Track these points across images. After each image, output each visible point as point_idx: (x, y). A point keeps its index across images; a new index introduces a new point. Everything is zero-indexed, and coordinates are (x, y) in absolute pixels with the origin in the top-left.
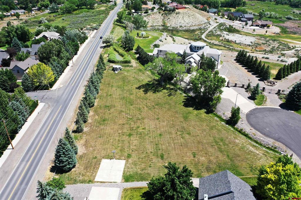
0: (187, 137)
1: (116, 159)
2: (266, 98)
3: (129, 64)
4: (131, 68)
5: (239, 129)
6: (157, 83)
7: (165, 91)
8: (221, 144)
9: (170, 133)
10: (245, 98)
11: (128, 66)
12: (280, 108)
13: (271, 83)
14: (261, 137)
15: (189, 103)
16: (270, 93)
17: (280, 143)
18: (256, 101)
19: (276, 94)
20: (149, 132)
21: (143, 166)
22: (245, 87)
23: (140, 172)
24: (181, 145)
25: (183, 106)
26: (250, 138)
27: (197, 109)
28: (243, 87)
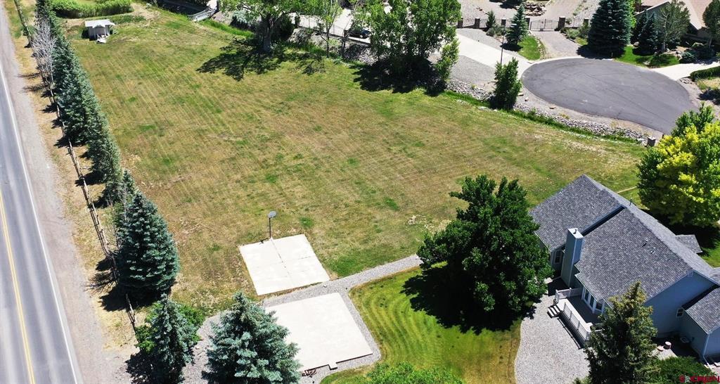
0: (420, 152)
1: (275, 238)
2: (541, 43)
3: (129, 14)
4: (140, 24)
5: (527, 113)
6: (250, 48)
8: (507, 149)
9: (373, 153)
10: (496, 48)
11: (129, 20)
12: (580, 57)
13: (532, 10)
14: (584, 119)
15: (371, 79)
16: (542, 30)
17: (627, 123)
18: (522, 51)
19: (556, 30)
20: (316, 162)
21: (359, 233)
23: (362, 247)
24: (420, 172)
25: (362, 88)
26: (561, 127)
27: (400, 89)
28: (476, 25)
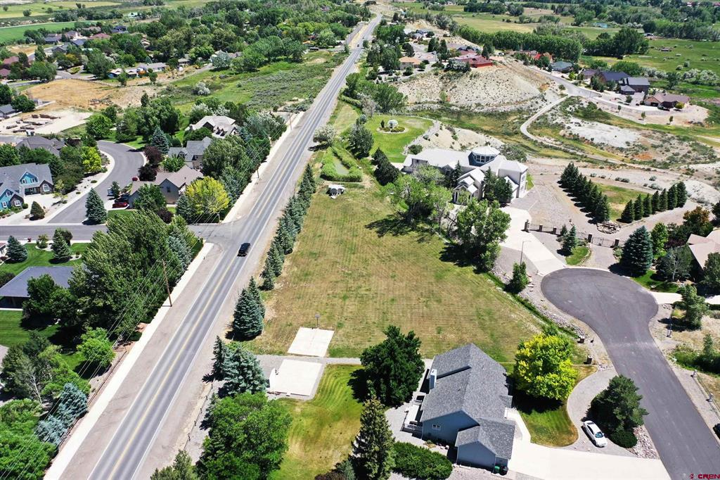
0: (434, 305)
1: (320, 329)
2: (590, 254)
3: (358, 183)
4: (361, 191)
5: (523, 300)
6: (403, 218)
7: (414, 233)
8: (487, 318)
9: (409, 299)
10: (551, 251)
11: (355, 186)
12: (608, 271)
13: (609, 228)
14: (555, 312)
15: (451, 254)
16: (600, 245)
17: (581, 323)
18: (570, 257)
19: (611, 247)
20: (375, 295)
21: (359, 339)
22: (558, 232)
23: (353, 346)
24: (422, 317)
25: (440, 259)
26: (537, 313)
27: (461, 265)
28: (554, 232)
